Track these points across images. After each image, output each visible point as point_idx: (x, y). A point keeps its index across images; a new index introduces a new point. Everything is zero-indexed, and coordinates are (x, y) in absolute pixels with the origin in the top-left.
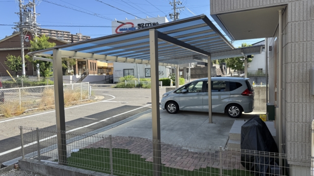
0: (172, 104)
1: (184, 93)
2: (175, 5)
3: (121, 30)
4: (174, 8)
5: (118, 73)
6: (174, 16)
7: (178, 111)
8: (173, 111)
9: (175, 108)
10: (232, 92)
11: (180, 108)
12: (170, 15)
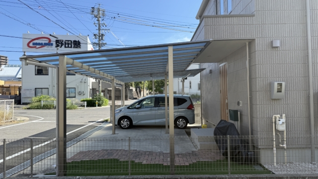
0: (126, 120)
1: (138, 108)
2: (99, 26)
3: (34, 44)
4: (99, 30)
5: (28, 92)
6: (99, 36)
7: (131, 126)
8: (126, 127)
9: (129, 123)
10: (180, 106)
11: (133, 123)
12: (95, 35)
